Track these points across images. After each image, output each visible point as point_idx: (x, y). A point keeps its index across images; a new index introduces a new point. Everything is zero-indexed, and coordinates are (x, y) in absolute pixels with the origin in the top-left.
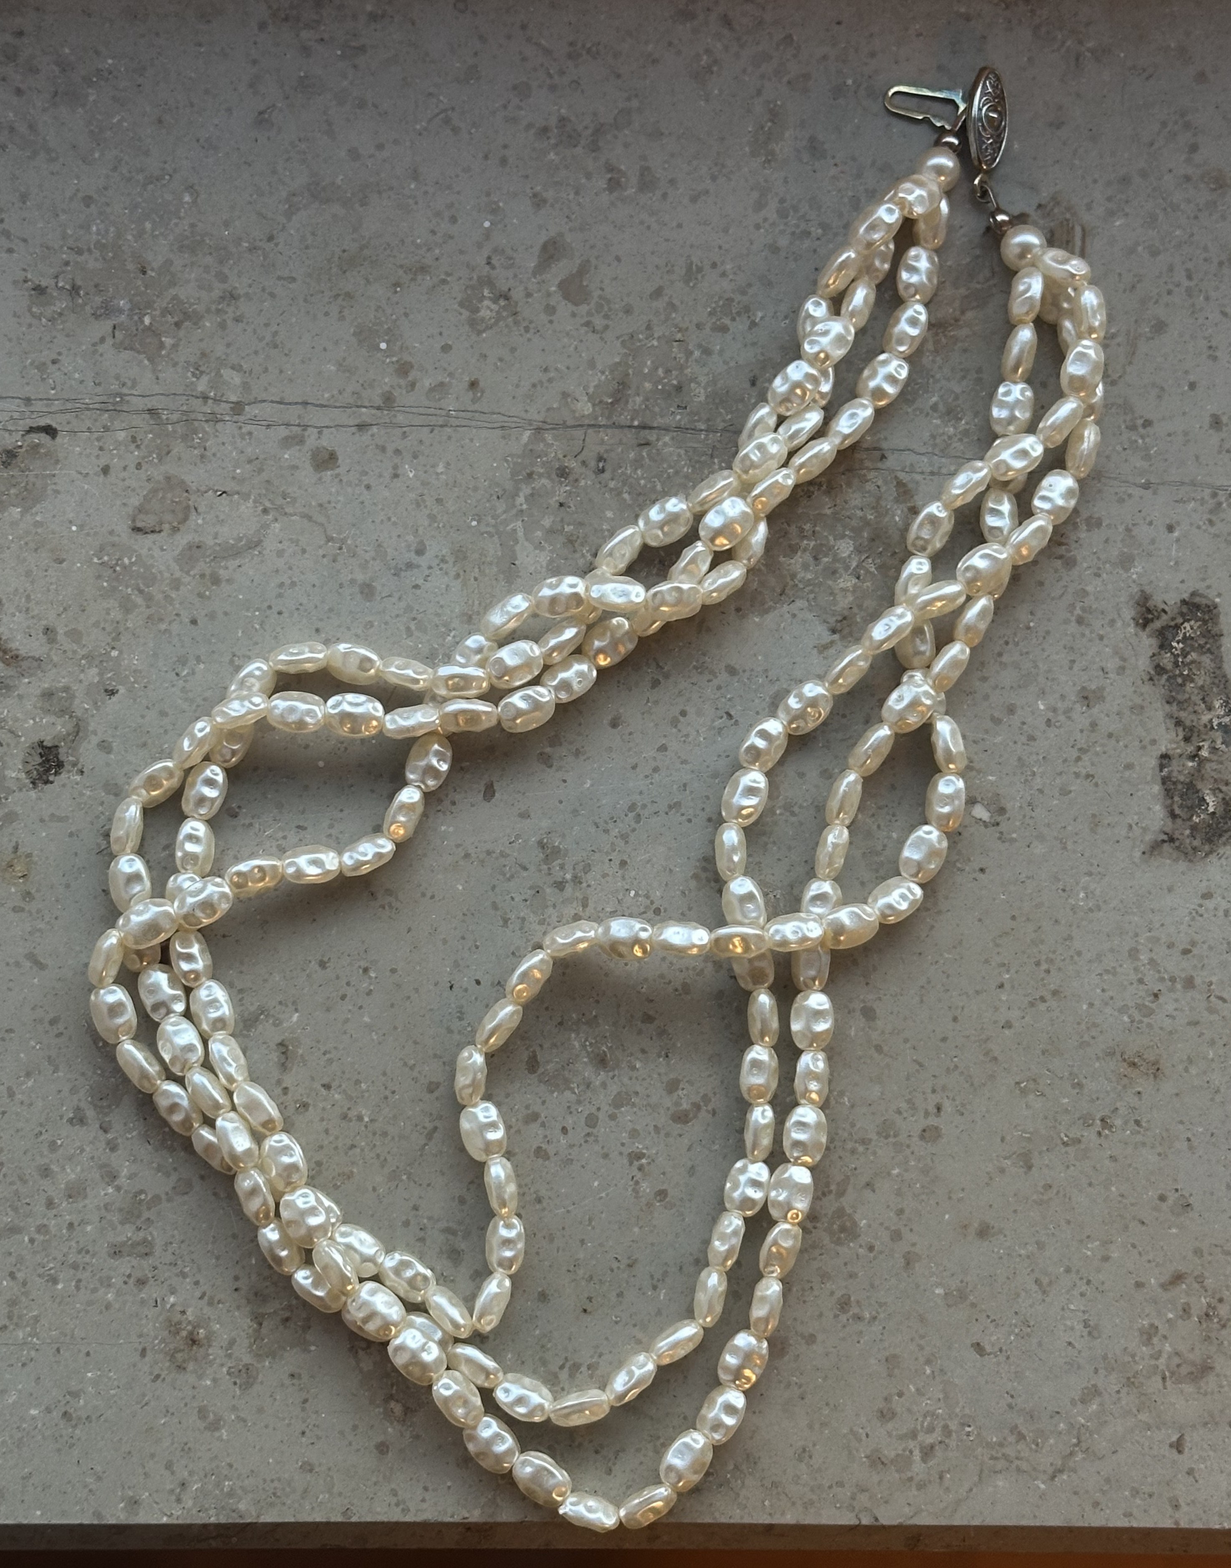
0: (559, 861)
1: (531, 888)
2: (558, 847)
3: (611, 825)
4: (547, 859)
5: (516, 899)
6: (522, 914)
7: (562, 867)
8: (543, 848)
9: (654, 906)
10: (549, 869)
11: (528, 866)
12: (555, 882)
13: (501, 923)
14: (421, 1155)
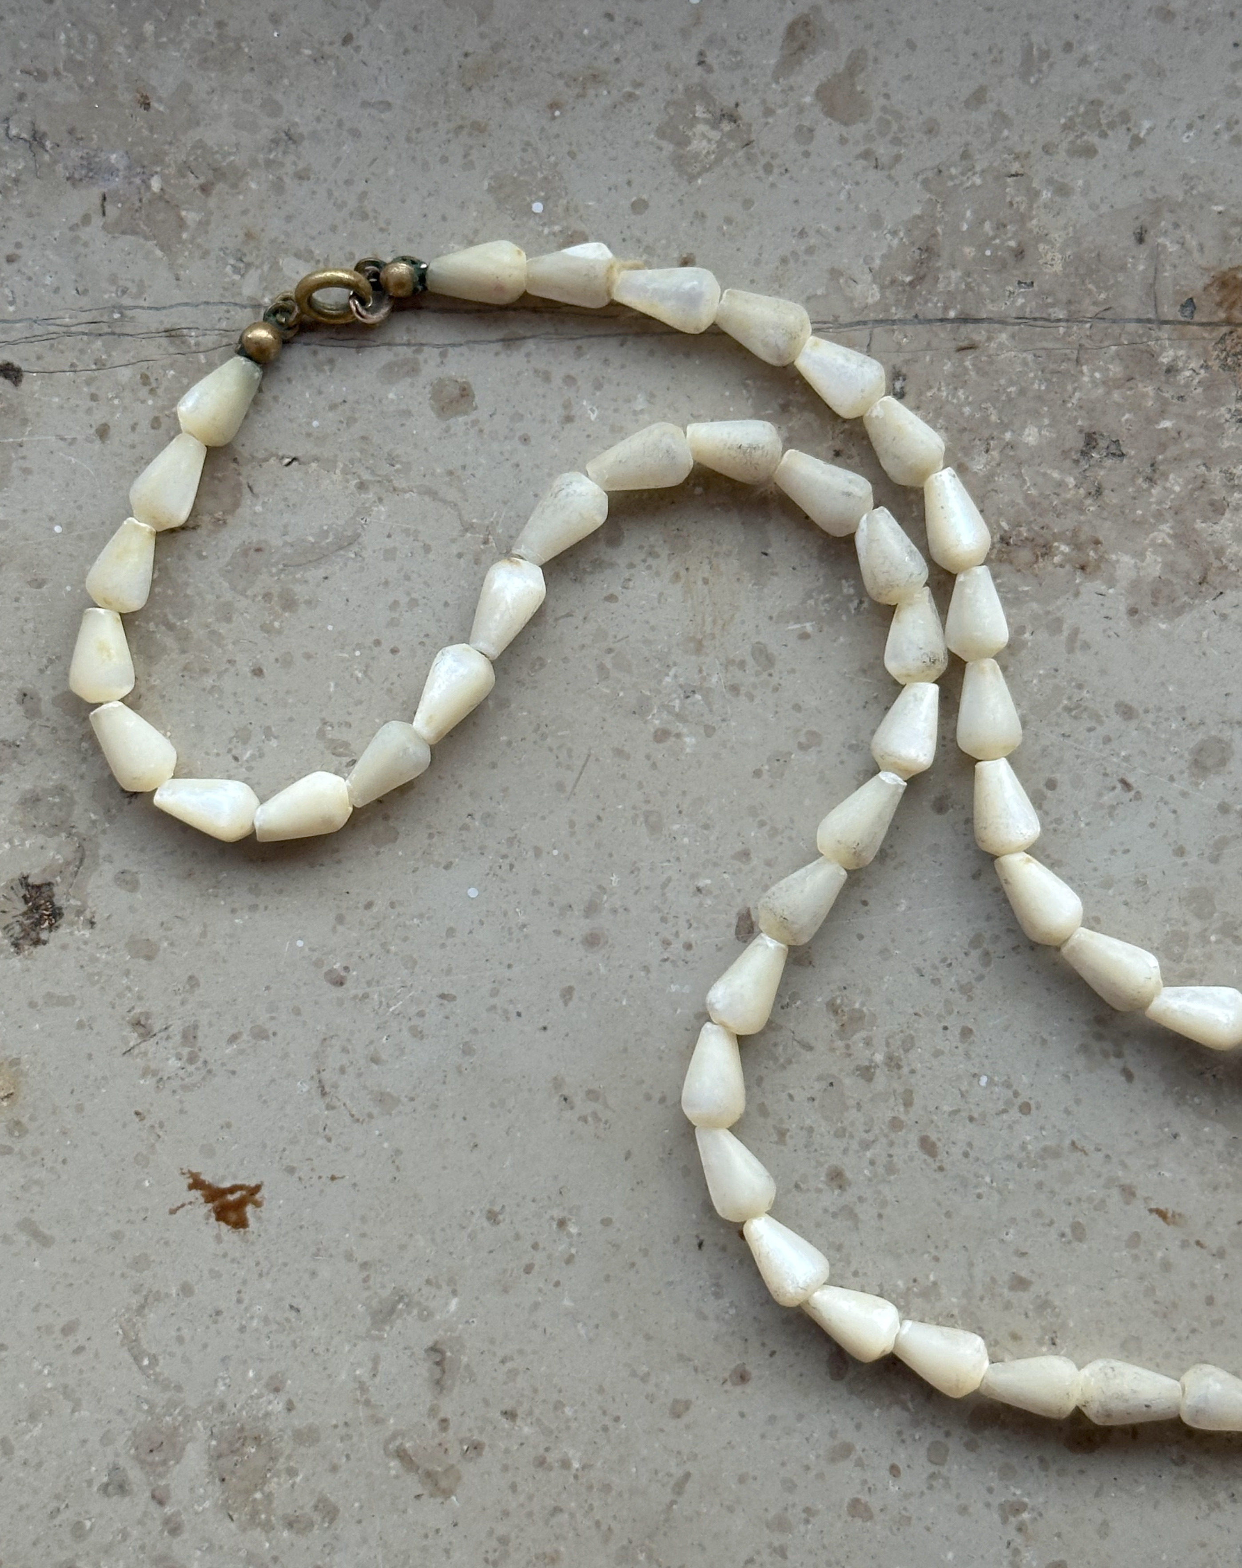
0: (863, 1034)
1: (819, 1078)
2: (860, 1011)
3: (943, 971)
4: (843, 1031)
5: (796, 1098)
6: (808, 1122)
7: (868, 1042)
8: (836, 1012)
9: (1019, 1101)
10: (848, 1047)
11: (813, 1043)
12: (858, 1068)
13: (775, 1138)
14: (667, 1520)
